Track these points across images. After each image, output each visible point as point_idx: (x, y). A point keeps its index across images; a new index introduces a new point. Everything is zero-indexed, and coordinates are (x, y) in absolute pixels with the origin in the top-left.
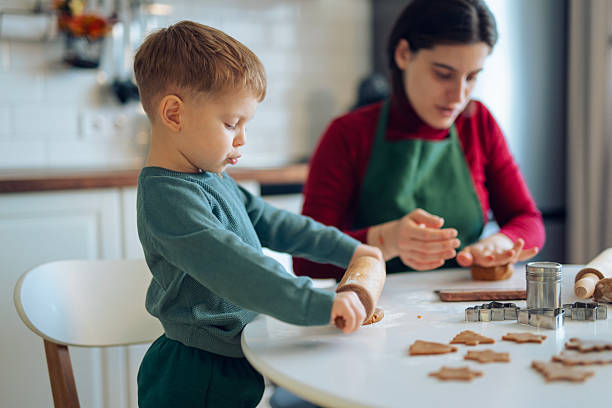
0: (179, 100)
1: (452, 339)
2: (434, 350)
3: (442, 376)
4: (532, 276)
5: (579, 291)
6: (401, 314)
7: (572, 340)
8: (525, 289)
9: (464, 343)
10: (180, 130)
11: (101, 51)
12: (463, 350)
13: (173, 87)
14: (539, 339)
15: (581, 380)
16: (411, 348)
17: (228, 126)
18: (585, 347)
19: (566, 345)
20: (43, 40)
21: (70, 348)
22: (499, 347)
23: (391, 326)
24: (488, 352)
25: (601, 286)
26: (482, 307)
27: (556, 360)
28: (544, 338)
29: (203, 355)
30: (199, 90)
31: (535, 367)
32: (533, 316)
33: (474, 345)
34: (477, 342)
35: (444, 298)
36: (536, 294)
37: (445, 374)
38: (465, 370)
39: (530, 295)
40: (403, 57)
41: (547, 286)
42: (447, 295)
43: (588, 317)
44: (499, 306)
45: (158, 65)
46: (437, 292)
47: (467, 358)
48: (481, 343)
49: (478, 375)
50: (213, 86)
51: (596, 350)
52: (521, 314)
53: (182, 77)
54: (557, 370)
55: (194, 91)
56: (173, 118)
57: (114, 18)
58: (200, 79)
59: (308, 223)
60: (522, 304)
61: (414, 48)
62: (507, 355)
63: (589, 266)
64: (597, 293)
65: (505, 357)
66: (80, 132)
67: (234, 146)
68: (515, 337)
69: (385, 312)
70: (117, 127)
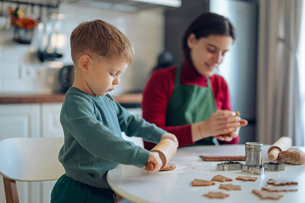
0: (89, 58)
1: (211, 179)
2: (204, 184)
3: (210, 196)
4: (248, 149)
5: (271, 157)
6: (185, 167)
7: (270, 180)
8: (245, 155)
9: (218, 181)
10: (88, 72)
11: (32, 36)
12: (218, 184)
13: (87, 51)
14: (254, 179)
15: (278, 199)
16: (192, 183)
17: (111, 74)
18: (277, 183)
19: (267, 182)
20: (4, 29)
21: (16, 181)
22: (236, 183)
23: (180, 172)
24: (230, 185)
25: (281, 155)
26: (225, 164)
27: (264, 189)
28: (256, 179)
29: (83, 185)
30: (100, 55)
31: (254, 192)
32: (250, 168)
33: (223, 181)
34: (224, 180)
35: (205, 159)
36: (250, 158)
37: (211, 195)
38: (220, 193)
39: (247, 158)
40: (192, 42)
41: (256, 154)
42: (206, 158)
43: (276, 169)
44: (232, 163)
45: (82, 39)
46: (201, 157)
47: (220, 188)
48: (226, 181)
49: (227, 196)
50: (107, 54)
51: (282, 185)
52: (244, 167)
53: (93, 47)
54: (265, 194)
55: (98, 55)
56: (85, 66)
57: (40, 20)
58: (102, 50)
59: (142, 121)
60: (243, 163)
61: (198, 37)
62: (240, 186)
63: (274, 145)
64: (279, 158)
65: (239, 188)
66: (20, 76)
67: (113, 84)
68: (242, 178)
69: (177, 165)
70: (38, 73)
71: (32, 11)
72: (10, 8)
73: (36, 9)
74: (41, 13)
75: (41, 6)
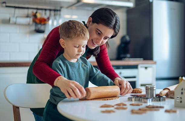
9: (118, 105)
10: (65, 48)
11: (45, 28)
20: (29, 25)
21: (20, 108)
25: (169, 92)
26: (133, 97)
34: (121, 105)
36: (148, 94)
41: (151, 92)
43: (159, 100)
49: (114, 112)
57: (48, 19)
64: (167, 95)
71: (45, 14)
72: (33, 12)
73: (48, 12)
74: (50, 14)
75: (50, 10)
